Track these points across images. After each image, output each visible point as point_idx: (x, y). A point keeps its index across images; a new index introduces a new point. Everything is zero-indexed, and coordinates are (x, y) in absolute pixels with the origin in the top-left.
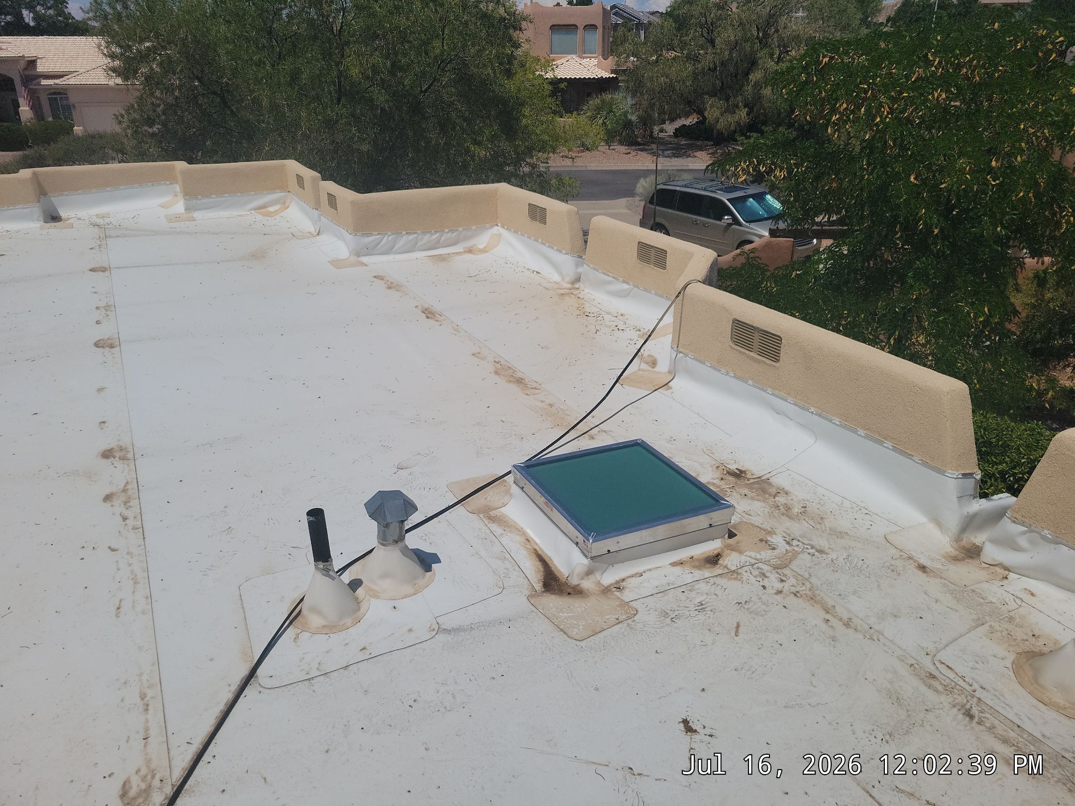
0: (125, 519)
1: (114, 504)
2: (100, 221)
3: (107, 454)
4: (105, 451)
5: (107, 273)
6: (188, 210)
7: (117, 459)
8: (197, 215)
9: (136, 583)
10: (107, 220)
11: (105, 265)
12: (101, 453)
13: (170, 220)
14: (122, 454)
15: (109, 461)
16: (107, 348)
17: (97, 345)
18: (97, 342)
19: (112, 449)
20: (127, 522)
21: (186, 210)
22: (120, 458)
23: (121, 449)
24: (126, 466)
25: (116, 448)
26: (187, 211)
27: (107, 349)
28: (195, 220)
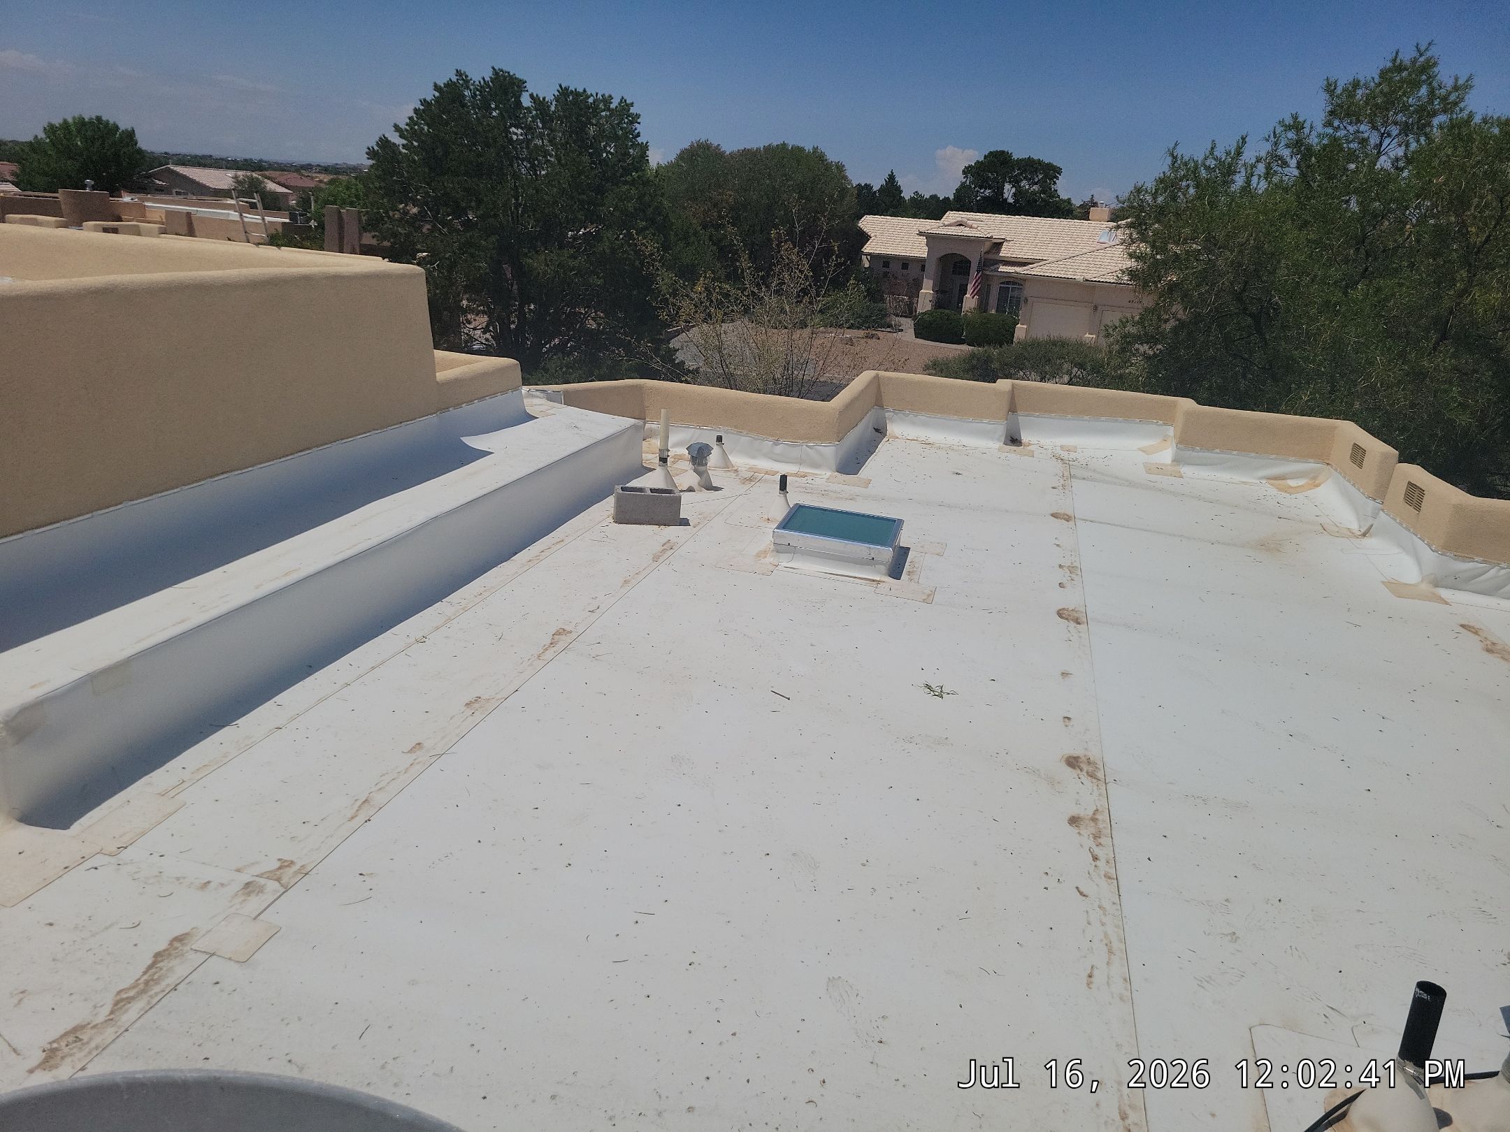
0: (1095, 858)
1: (1082, 832)
2: (1065, 455)
3: (1073, 762)
4: (1070, 757)
5: (1071, 523)
6: (1177, 462)
7: (1084, 773)
8: (1186, 470)
9: (1110, 952)
10: (1073, 455)
11: (1070, 513)
12: (1065, 757)
13: (1149, 471)
14: (1090, 769)
15: (1075, 773)
16: (1072, 622)
17: (1060, 614)
18: (1060, 610)
19: (1078, 757)
20: (1098, 863)
21: (1173, 461)
22: (1087, 773)
23: (1089, 762)
24: (1095, 788)
25: (1083, 758)
26: (1175, 463)
27: (1072, 624)
28: (1182, 477)
